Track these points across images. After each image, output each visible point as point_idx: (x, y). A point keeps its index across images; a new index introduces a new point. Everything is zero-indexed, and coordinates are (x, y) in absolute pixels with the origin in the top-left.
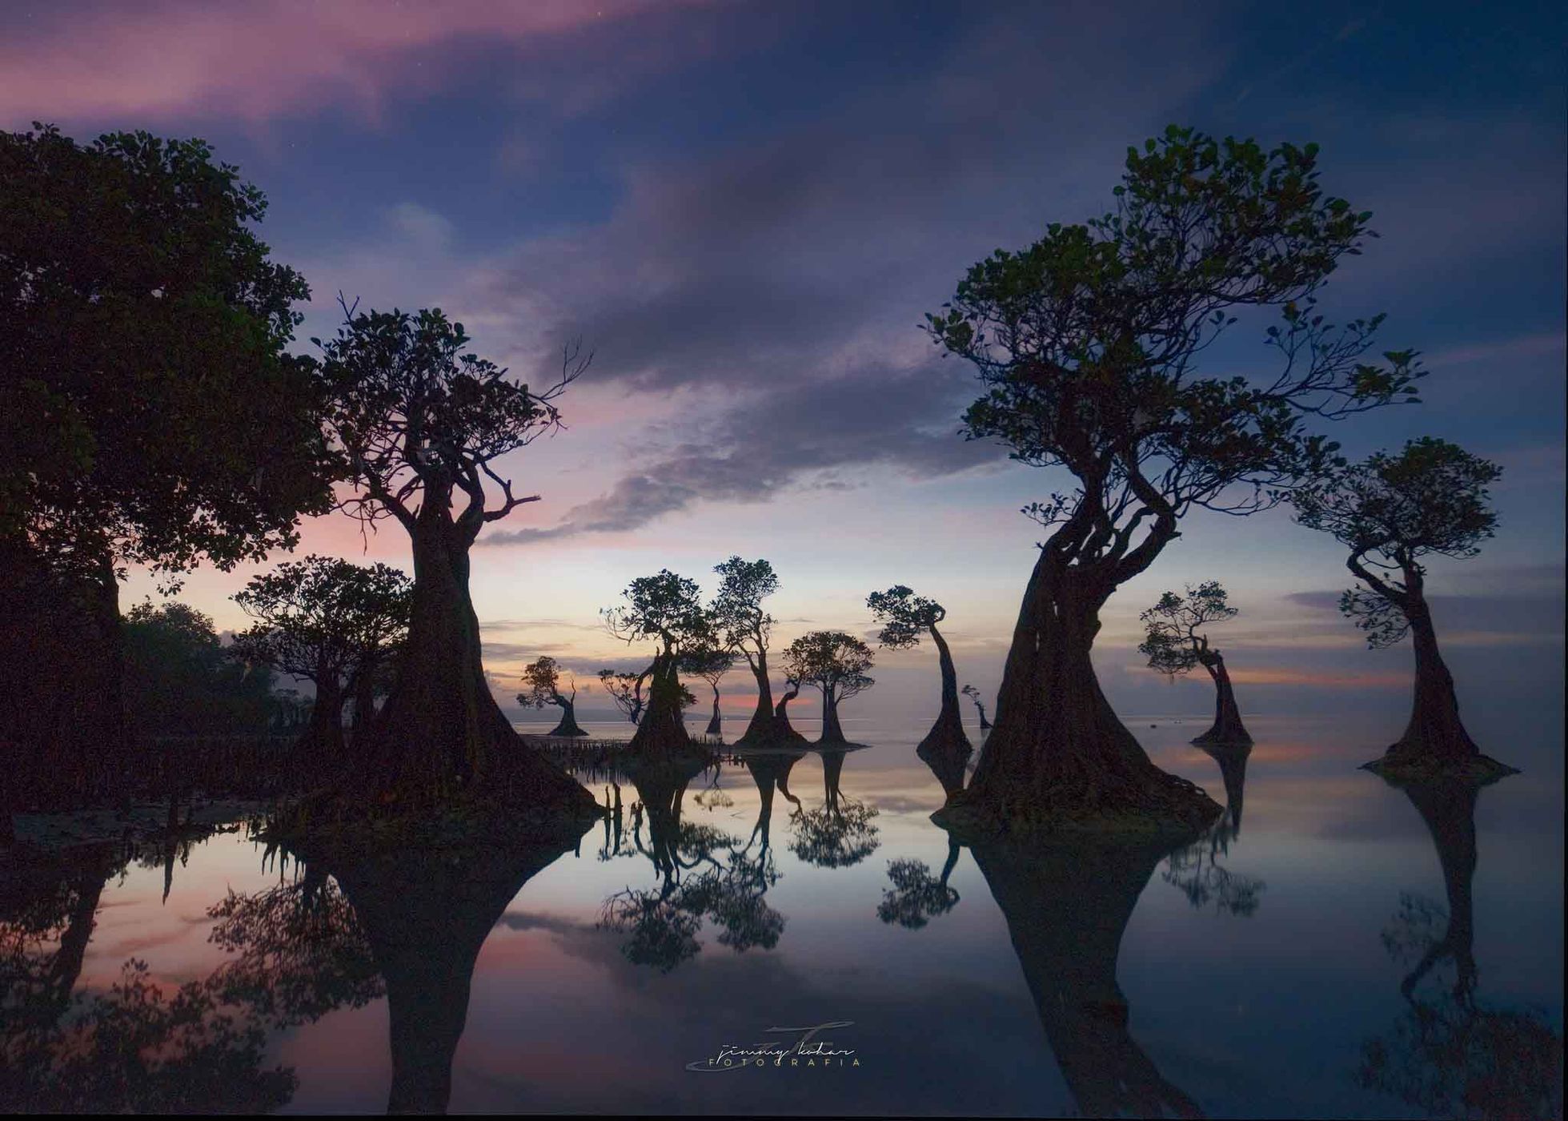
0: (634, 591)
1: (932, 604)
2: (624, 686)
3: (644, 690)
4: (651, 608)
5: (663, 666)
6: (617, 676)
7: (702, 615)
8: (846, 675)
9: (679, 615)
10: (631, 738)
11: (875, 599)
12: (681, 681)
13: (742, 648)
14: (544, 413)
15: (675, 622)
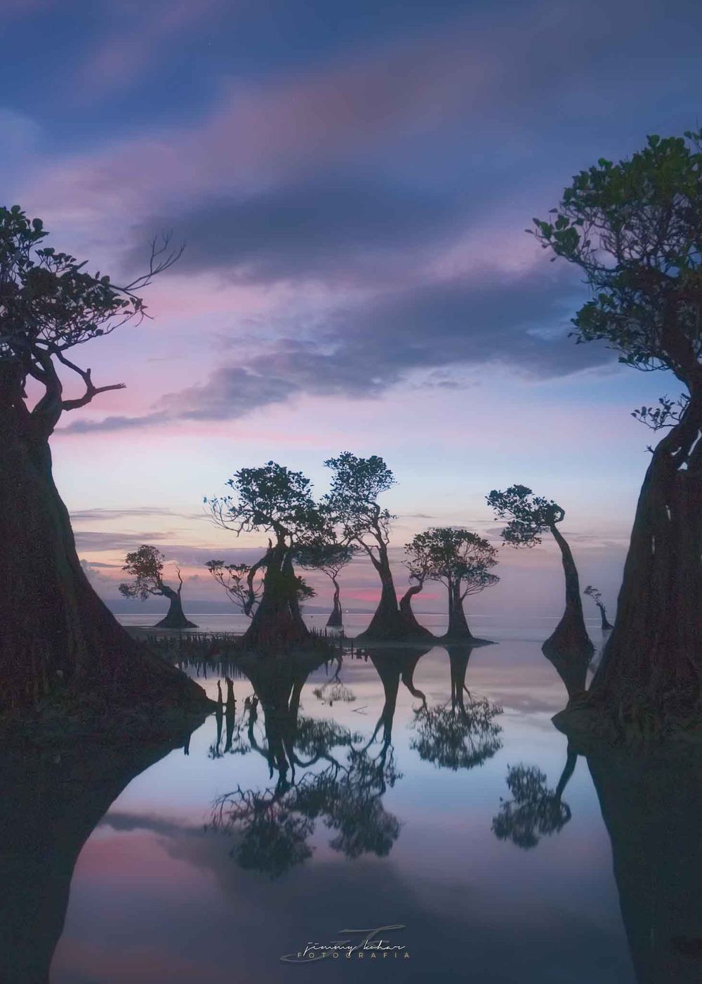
0: (240, 481)
1: (551, 504)
2: (234, 577)
3: (257, 582)
4: (260, 500)
5: (276, 559)
6: (227, 568)
7: (315, 509)
8: (471, 571)
9: (291, 508)
10: (245, 631)
11: (495, 497)
12: (297, 574)
13: (361, 542)
14: (127, 303)
15: (286, 514)
